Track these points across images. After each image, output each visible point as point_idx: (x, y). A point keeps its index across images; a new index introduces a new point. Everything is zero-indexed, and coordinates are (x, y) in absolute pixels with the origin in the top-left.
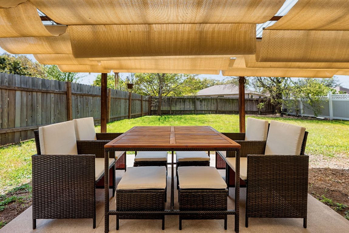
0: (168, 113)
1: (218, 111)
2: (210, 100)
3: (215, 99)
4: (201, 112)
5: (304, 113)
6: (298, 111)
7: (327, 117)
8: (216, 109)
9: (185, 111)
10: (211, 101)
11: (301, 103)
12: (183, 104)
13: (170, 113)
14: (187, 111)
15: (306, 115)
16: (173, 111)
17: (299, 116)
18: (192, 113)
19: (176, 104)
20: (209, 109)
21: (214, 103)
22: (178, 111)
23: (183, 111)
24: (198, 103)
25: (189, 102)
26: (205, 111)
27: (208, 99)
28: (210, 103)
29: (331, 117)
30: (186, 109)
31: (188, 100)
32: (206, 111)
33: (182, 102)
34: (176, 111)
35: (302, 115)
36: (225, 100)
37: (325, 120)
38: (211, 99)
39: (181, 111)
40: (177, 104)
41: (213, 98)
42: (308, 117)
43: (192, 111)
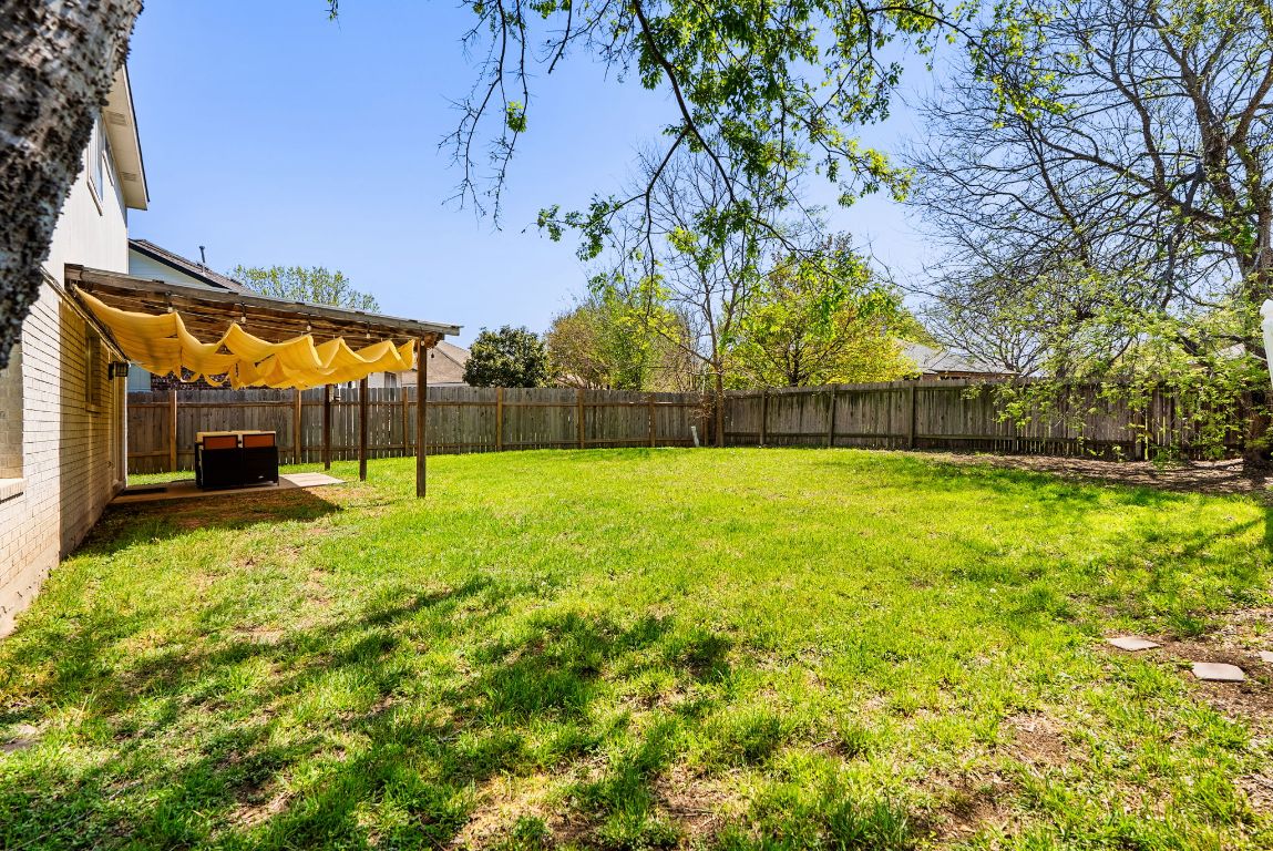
2: (886, 395)
4: (849, 441)
8: (908, 431)
9: (803, 435)
10: (890, 397)
12: (799, 411)
13: (761, 441)
14: (808, 435)
16: (771, 435)
18: (821, 443)
19: (779, 414)
20: (881, 431)
21: (898, 408)
22: (783, 435)
24: (844, 408)
25: (817, 407)
28: (886, 409)
31: (814, 398)
38: (890, 391)
39: (792, 435)
40: (782, 410)
43: (822, 435)
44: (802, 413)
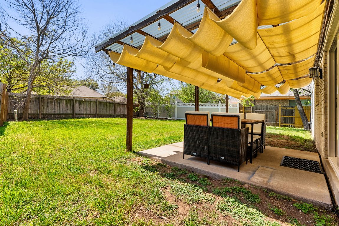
0: (35, 118)
1: (97, 115)
2: (89, 102)
3: (94, 102)
4: (79, 116)
5: (160, 116)
6: (156, 114)
7: (174, 118)
8: (95, 113)
9: (61, 114)
10: (91, 103)
11: (159, 108)
12: (58, 105)
13: (40, 118)
14: (63, 114)
15: (161, 117)
16: (44, 115)
17: (157, 118)
18: (69, 117)
19: (48, 106)
20: (88, 113)
21: (93, 106)
22: (51, 115)
23: (58, 114)
24: (76, 105)
25: (66, 104)
26: (83, 114)
27: (87, 101)
28: (89, 106)
29: (176, 118)
30: (61, 113)
31: (64, 101)
32: (85, 114)
33: (56, 103)
34: (48, 115)
35: (159, 117)
36: (103, 103)
37: (173, 120)
38: (91, 101)
39: (56, 114)
40: (50, 105)
41: (92, 100)
42: (163, 118)
43: (69, 114)
44: (59, 106)
